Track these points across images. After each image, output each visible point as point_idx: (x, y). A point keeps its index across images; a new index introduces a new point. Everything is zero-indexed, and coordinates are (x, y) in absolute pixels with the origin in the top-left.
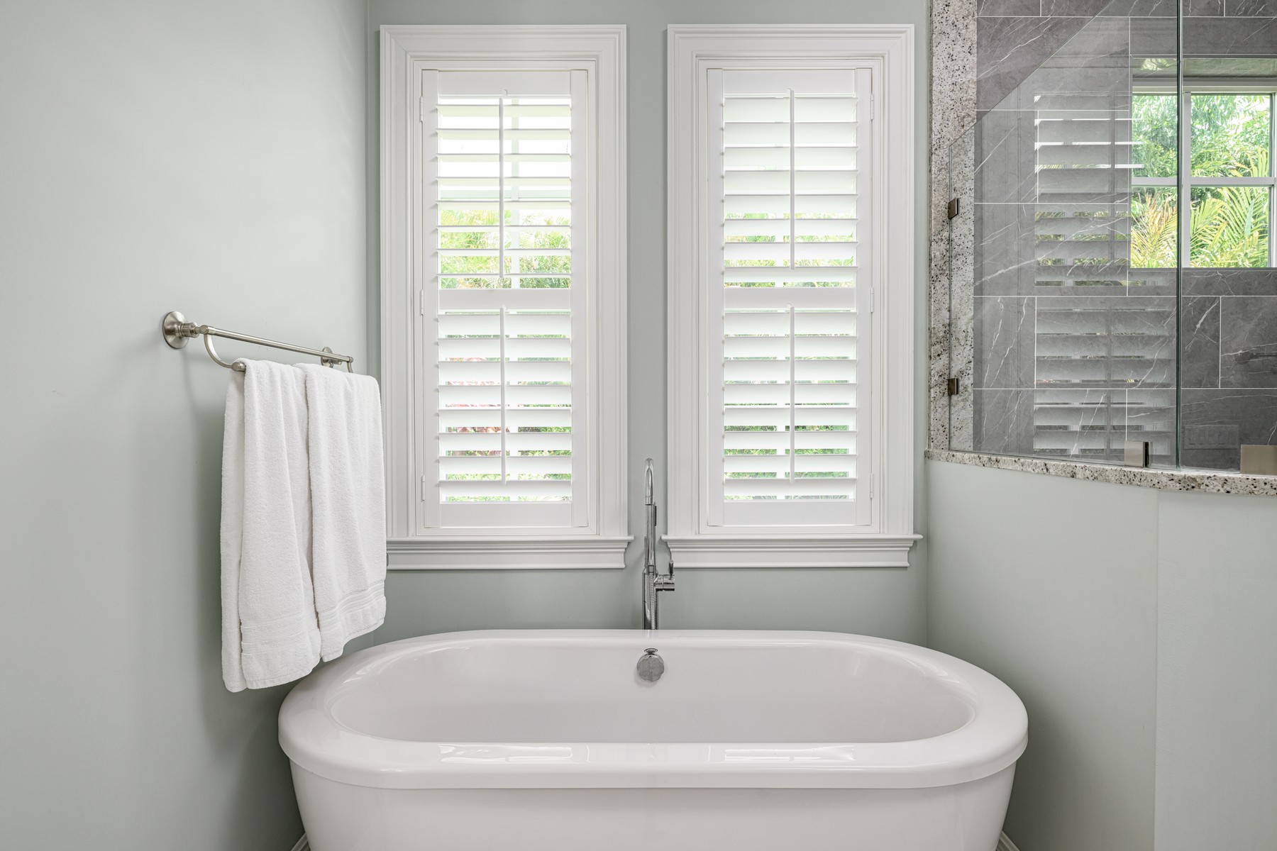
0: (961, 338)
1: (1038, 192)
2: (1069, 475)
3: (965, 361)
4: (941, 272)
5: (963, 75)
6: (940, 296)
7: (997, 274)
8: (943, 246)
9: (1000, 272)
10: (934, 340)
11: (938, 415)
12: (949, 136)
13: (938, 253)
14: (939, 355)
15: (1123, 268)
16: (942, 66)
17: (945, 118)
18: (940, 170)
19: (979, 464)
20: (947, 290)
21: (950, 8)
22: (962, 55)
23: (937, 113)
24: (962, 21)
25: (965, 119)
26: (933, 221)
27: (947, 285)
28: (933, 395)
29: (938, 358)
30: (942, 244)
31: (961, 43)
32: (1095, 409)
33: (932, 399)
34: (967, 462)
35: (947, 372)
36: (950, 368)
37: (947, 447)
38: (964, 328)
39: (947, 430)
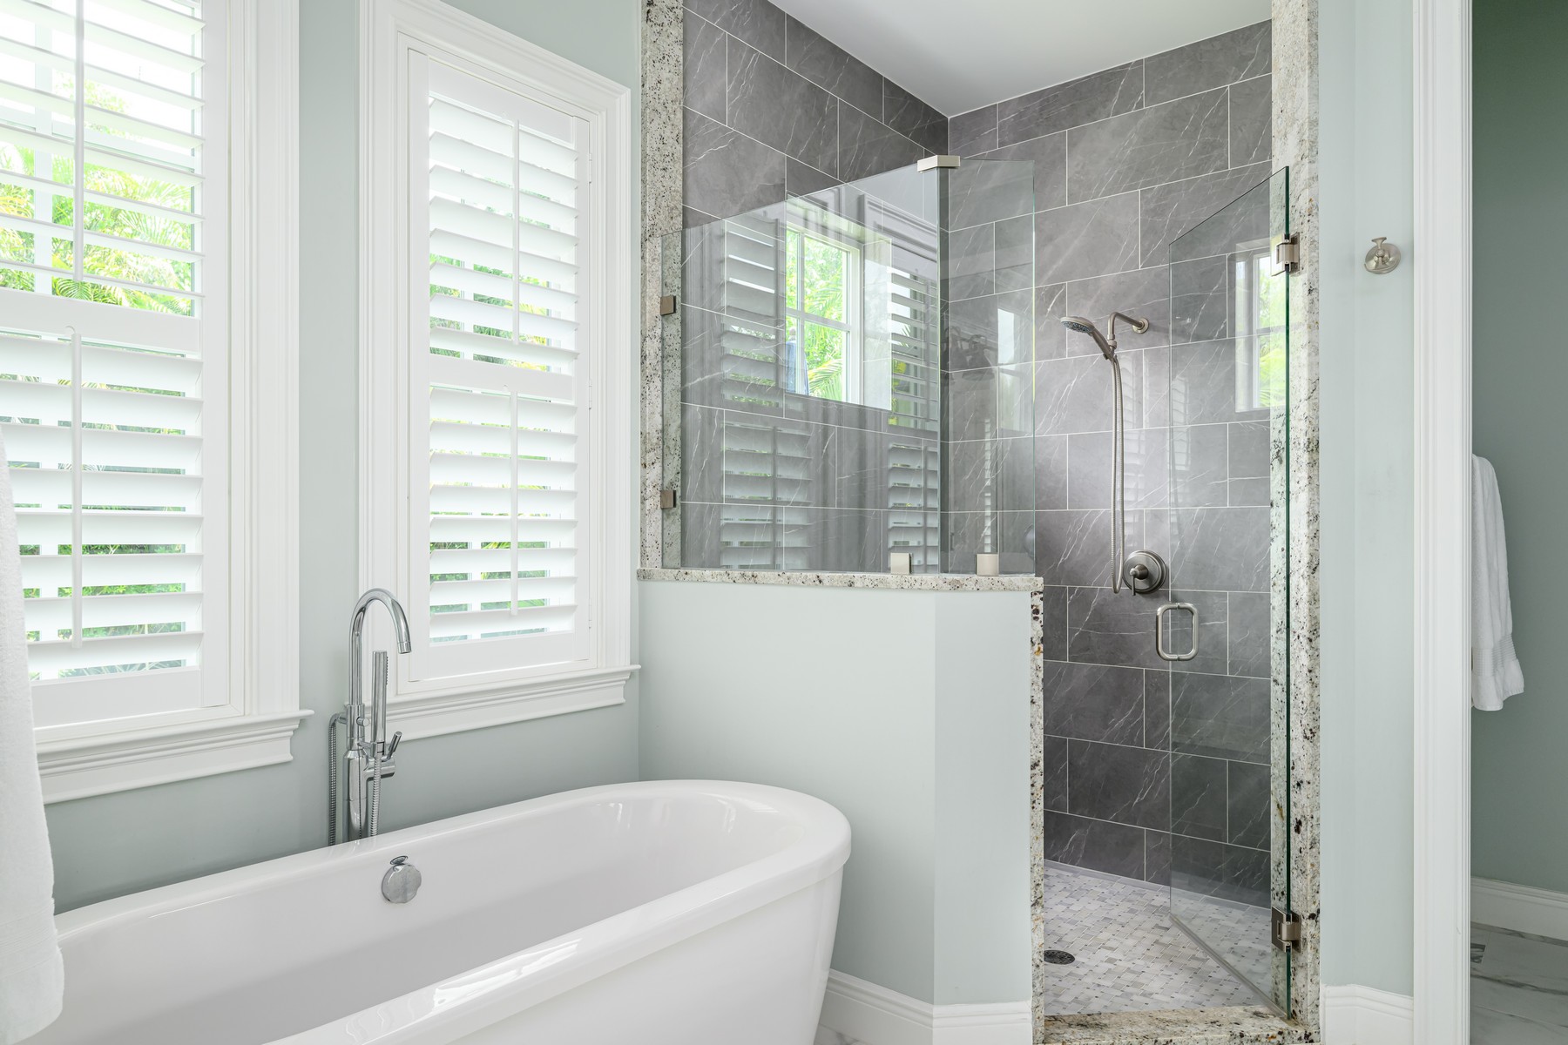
0: (671, 446)
1: (725, 304)
2: (846, 585)
3: (675, 471)
4: (655, 372)
5: (671, 163)
6: (654, 400)
7: (695, 382)
8: (657, 344)
9: (698, 380)
10: (649, 447)
11: (652, 531)
12: (661, 225)
13: (652, 351)
14: (653, 464)
15: (778, 390)
16: (655, 146)
17: (658, 204)
18: (653, 260)
19: (728, 580)
20: (660, 393)
21: (662, 86)
22: (671, 141)
23: (651, 197)
24: (671, 104)
25: (674, 211)
26: (647, 314)
27: (659, 388)
28: (648, 508)
29: (652, 467)
30: (655, 341)
31: (669, 127)
32: (763, 525)
33: (647, 512)
34: (710, 579)
35: (660, 482)
36: (663, 478)
37: (660, 565)
38: (673, 436)
39: (660, 546)
